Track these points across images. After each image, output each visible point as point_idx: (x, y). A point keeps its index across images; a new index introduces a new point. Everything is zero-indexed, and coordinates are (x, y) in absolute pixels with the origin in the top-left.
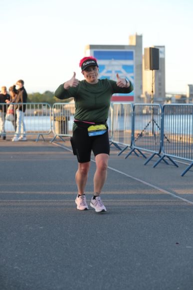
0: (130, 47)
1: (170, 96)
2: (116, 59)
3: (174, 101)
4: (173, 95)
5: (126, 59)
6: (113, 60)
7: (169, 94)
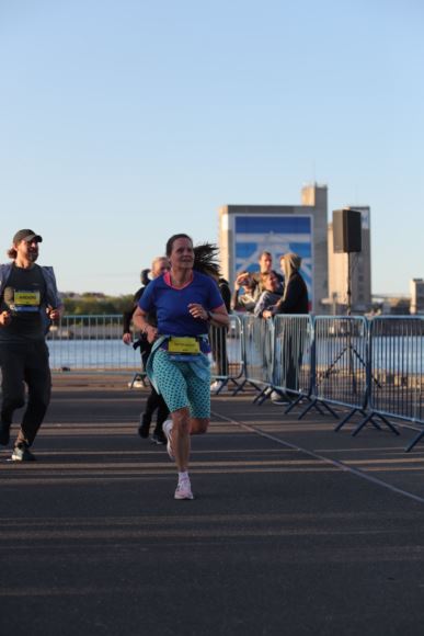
0: (304, 208)
1: (380, 301)
2: (276, 231)
3: (388, 311)
4: (386, 298)
5: (296, 231)
6: (272, 233)
7: (377, 297)
